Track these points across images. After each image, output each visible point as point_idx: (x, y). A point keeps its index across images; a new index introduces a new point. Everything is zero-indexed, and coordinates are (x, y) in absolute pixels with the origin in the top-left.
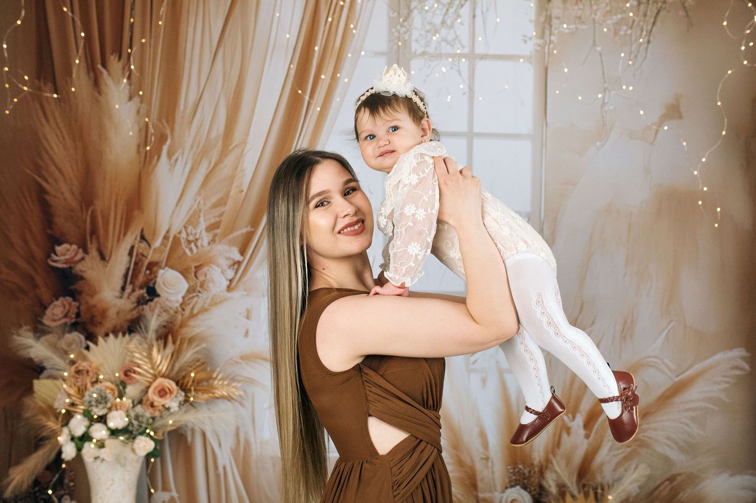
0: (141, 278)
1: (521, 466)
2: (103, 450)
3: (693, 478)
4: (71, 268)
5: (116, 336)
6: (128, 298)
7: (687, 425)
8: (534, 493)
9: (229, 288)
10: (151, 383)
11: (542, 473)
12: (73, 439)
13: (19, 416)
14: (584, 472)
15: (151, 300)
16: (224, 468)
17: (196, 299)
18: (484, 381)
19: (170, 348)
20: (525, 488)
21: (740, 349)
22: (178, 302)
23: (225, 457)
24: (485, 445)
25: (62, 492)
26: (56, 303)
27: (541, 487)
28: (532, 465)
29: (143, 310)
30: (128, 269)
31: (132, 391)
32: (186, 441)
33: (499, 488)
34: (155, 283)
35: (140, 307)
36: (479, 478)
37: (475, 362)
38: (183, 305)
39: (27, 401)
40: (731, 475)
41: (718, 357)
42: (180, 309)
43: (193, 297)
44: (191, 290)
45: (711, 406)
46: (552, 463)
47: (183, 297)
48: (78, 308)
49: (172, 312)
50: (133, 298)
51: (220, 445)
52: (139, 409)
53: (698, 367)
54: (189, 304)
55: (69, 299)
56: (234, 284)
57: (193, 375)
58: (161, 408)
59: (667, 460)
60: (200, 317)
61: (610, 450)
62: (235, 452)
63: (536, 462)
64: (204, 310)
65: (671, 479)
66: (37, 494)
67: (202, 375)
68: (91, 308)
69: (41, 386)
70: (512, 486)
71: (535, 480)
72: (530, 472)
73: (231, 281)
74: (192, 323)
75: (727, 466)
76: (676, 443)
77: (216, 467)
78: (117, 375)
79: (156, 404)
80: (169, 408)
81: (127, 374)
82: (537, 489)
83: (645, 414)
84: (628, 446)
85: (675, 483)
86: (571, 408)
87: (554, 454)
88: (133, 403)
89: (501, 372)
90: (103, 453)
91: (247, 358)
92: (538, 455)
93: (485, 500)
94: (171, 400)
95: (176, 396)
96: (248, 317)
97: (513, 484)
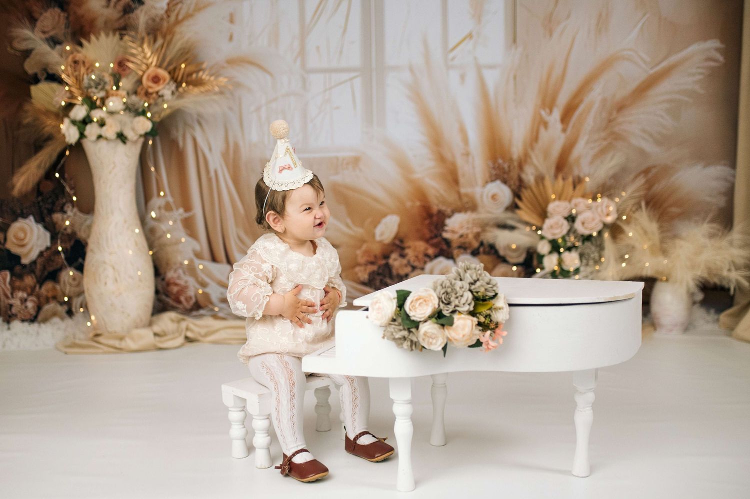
1: (500, 161)
2: (104, 129)
3: (666, 170)
6: (115, 6)
7: (662, 117)
8: (513, 187)
10: (144, 72)
11: (521, 167)
13: (19, 125)
14: (561, 166)
15: (138, 8)
16: (216, 172)
17: (179, 6)
18: (463, 77)
20: (505, 182)
21: (714, 40)
22: (162, 9)
23: (216, 162)
24: (466, 141)
25: (64, 201)
26: (45, 14)
27: (520, 180)
28: (511, 160)
29: (129, 18)
31: (126, 83)
32: (178, 146)
33: (480, 181)
35: (127, 16)
36: (460, 173)
37: (453, 59)
38: (168, 12)
39: (27, 107)
40: (705, 166)
41: (693, 48)
42: (165, 17)
43: (177, 4)
45: (686, 99)
46: (530, 157)
47: (168, 4)
48: (68, 18)
49: (158, 20)
50: (119, 7)
51: (210, 149)
52: (134, 98)
53: (674, 59)
54: (174, 10)
55: (58, 10)
57: (183, 66)
58: (155, 95)
59: (642, 153)
60: (186, 23)
61: (587, 142)
62: (225, 155)
63: (515, 156)
64: (188, 16)
65: (646, 171)
66: (41, 204)
67: (191, 68)
68: (79, 18)
69: (38, 91)
70: (492, 181)
71: (514, 174)
72: (509, 167)
74: (178, 29)
75: (701, 157)
76: (651, 135)
77: (208, 172)
78: (112, 65)
79: (150, 90)
80: (162, 96)
81: (121, 64)
82: (517, 183)
83: (621, 108)
84: (605, 139)
85: (650, 175)
86: (548, 103)
87: (532, 148)
88: (128, 94)
89: (479, 68)
90: (105, 131)
91: (232, 62)
92: (516, 151)
93: (467, 195)
94: (164, 88)
95: (168, 83)
96: (232, 21)
97: (493, 178)
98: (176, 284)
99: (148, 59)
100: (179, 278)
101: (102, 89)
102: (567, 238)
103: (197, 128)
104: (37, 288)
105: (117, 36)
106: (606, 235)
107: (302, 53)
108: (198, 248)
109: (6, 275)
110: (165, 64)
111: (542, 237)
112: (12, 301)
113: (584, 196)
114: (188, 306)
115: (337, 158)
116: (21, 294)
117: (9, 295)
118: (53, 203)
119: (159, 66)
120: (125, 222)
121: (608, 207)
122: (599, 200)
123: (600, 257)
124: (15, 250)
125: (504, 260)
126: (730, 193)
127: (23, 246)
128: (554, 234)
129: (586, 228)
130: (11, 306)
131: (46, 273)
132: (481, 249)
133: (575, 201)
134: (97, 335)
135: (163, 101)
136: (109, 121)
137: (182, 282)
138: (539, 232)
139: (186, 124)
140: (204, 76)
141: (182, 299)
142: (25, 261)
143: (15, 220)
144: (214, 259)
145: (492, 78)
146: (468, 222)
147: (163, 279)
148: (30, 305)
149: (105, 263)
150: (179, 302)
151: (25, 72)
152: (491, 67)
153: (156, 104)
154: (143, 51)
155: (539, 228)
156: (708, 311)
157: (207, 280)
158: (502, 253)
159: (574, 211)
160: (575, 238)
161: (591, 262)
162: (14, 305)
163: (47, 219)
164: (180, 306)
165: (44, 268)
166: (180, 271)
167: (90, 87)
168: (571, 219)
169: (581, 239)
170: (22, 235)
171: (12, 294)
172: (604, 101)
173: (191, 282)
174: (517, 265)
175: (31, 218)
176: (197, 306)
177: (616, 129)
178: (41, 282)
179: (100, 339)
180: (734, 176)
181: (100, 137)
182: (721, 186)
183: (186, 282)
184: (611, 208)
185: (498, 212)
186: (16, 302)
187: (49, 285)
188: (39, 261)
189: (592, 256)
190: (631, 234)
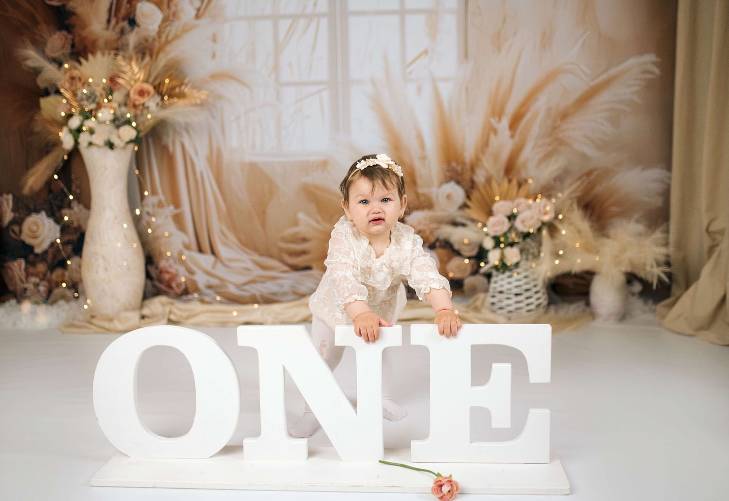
0: (123, 12)
1: (454, 164)
2: (94, 136)
3: (607, 173)
4: (64, 6)
5: (103, 54)
6: (114, 28)
7: (602, 124)
9: (197, 17)
10: (132, 87)
11: (473, 170)
12: (71, 131)
13: (32, 133)
14: (510, 169)
15: (132, 30)
16: (201, 173)
17: (169, 28)
18: (419, 89)
19: (147, 59)
20: (458, 183)
21: (651, 55)
22: (155, 31)
23: (201, 165)
24: (422, 146)
26: (54, 36)
27: (472, 182)
28: (464, 163)
30: (111, 4)
31: (118, 96)
32: (169, 151)
33: (436, 183)
34: (135, 15)
36: (416, 175)
37: (411, 73)
38: (159, 33)
39: (37, 117)
40: (643, 169)
41: (632, 62)
42: (156, 38)
43: (167, 26)
44: (165, 20)
45: (625, 108)
46: (481, 161)
47: (160, 27)
48: (73, 39)
49: (150, 40)
50: (118, 29)
51: (196, 153)
52: (124, 109)
53: (613, 71)
54: (165, 32)
55: (65, 33)
56: (201, 11)
57: (167, 81)
58: (141, 107)
59: (584, 157)
60: (175, 43)
61: (534, 147)
62: (209, 159)
63: (468, 160)
64: (177, 37)
65: (588, 174)
66: (52, 201)
67: (174, 83)
68: (83, 40)
69: (46, 103)
70: (447, 182)
71: (467, 176)
72: (462, 169)
73: (198, 10)
74: (168, 48)
75: (640, 160)
76: (593, 141)
77: (194, 173)
78: (104, 81)
79: (137, 103)
80: (148, 108)
81: (112, 80)
82: (470, 184)
83: (564, 116)
84: (549, 144)
85: (592, 177)
86: (497, 112)
87: (483, 152)
88: (120, 105)
89: (434, 81)
90: (95, 139)
91: (215, 77)
92: (469, 155)
93: (424, 195)
94: (149, 100)
95: (153, 96)
96: (214, 40)
97: (448, 180)
98: (168, 272)
99: (136, 75)
100: (170, 266)
101: (94, 101)
102: (509, 235)
103: (185, 134)
104: (49, 273)
105: (112, 55)
106: (545, 232)
107: (276, 68)
108: (186, 240)
109: (21, 262)
110: (151, 80)
111: (487, 234)
112: (26, 285)
113: (527, 197)
114: (179, 291)
115: (307, 162)
116: (34, 280)
117: (24, 280)
118: (62, 201)
119: (146, 81)
120: (116, 218)
121: (545, 207)
122: (538, 201)
123: (539, 252)
124: (29, 241)
125: (458, 253)
126: (666, 194)
127: (36, 237)
128: (496, 231)
129: (525, 226)
130: (25, 289)
131: (56, 261)
132: (438, 244)
133: (517, 201)
134: (93, 317)
135: (149, 112)
136: (98, 129)
137: (173, 271)
138: (485, 229)
139: (175, 132)
140: (186, 90)
141: (174, 285)
142: (38, 250)
143: (29, 214)
144: (200, 250)
145: (446, 90)
146: (425, 219)
147: (157, 268)
148: (42, 288)
149: (96, 254)
150: (170, 287)
151: (37, 87)
152: (446, 80)
153: (142, 114)
154: (131, 68)
155: (484, 225)
156: (646, 303)
157: (194, 268)
158: (456, 247)
159: (515, 211)
160: (516, 234)
161: (530, 257)
162: (28, 289)
163: (57, 214)
164: (171, 291)
165: (55, 257)
166: (171, 261)
167: (82, 100)
168: (512, 217)
169: (522, 236)
170: (34, 228)
171: (27, 279)
172: (549, 110)
173: (182, 270)
174: (469, 258)
175: (43, 213)
176: (186, 292)
177: (561, 136)
178: (52, 268)
179: (94, 321)
180: (670, 178)
181: (90, 144)
182: (657, 187)
183: (177, 271)
184: (548, 208)
185: (452, 210)
186: (30, 286)
187: (58, 272)
188: (50, 251)
189: (531, 251)
190: (564, 232)
